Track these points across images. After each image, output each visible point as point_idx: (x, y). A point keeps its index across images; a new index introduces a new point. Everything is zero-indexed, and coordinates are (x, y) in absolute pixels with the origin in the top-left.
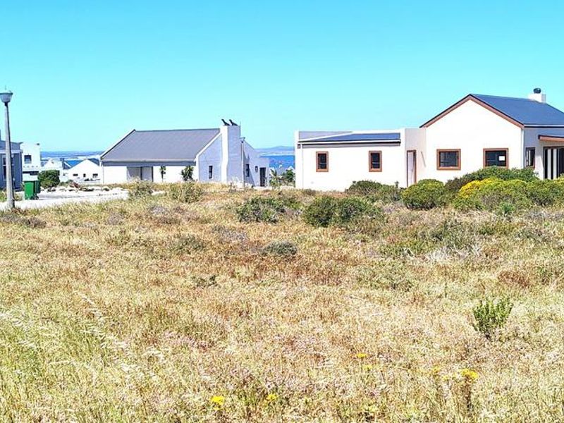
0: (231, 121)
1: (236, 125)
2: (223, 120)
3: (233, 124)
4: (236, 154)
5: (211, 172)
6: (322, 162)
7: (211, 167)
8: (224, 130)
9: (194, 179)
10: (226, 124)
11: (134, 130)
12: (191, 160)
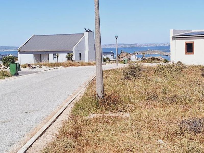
0: (88, 29)
1: (92, 31)
2: (85, 29)
3: (90, 31)
4: (92, 47)
5: (80, 56)
6: (190, 48)
7: (80, 54)
8: (86, 34)
9: (73, 60)
10: (87, 31)
11: (35, 35)
12: (71, 50)
